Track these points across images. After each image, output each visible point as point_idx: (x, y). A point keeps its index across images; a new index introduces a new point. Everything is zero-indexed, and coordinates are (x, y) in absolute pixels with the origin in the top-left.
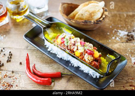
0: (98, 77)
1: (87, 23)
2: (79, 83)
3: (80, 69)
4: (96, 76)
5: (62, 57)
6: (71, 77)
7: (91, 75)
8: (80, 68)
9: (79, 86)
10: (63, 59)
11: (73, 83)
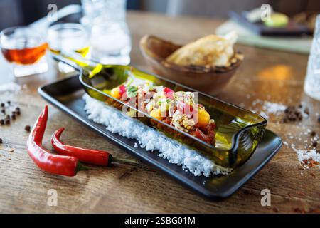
0: (207, 174)
1: (195, 69)
2: (150, 185)
3: (160, 155)
4: (202, 173)
5: (119, 131)
6: (134, 168)
7: (188, 169)
8: (161, 153)
9: (148, 190)
10: (120, 134)
11: (135, 183)
